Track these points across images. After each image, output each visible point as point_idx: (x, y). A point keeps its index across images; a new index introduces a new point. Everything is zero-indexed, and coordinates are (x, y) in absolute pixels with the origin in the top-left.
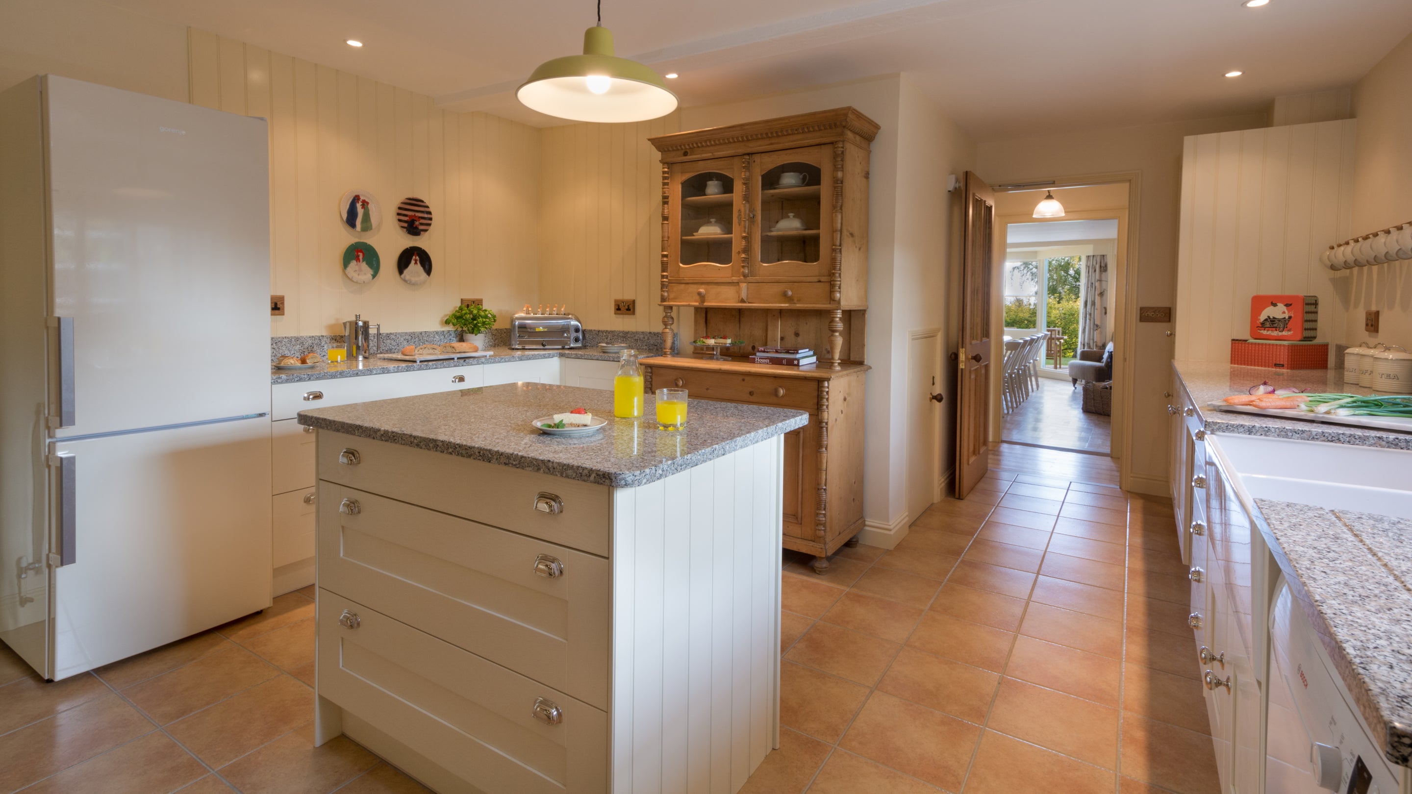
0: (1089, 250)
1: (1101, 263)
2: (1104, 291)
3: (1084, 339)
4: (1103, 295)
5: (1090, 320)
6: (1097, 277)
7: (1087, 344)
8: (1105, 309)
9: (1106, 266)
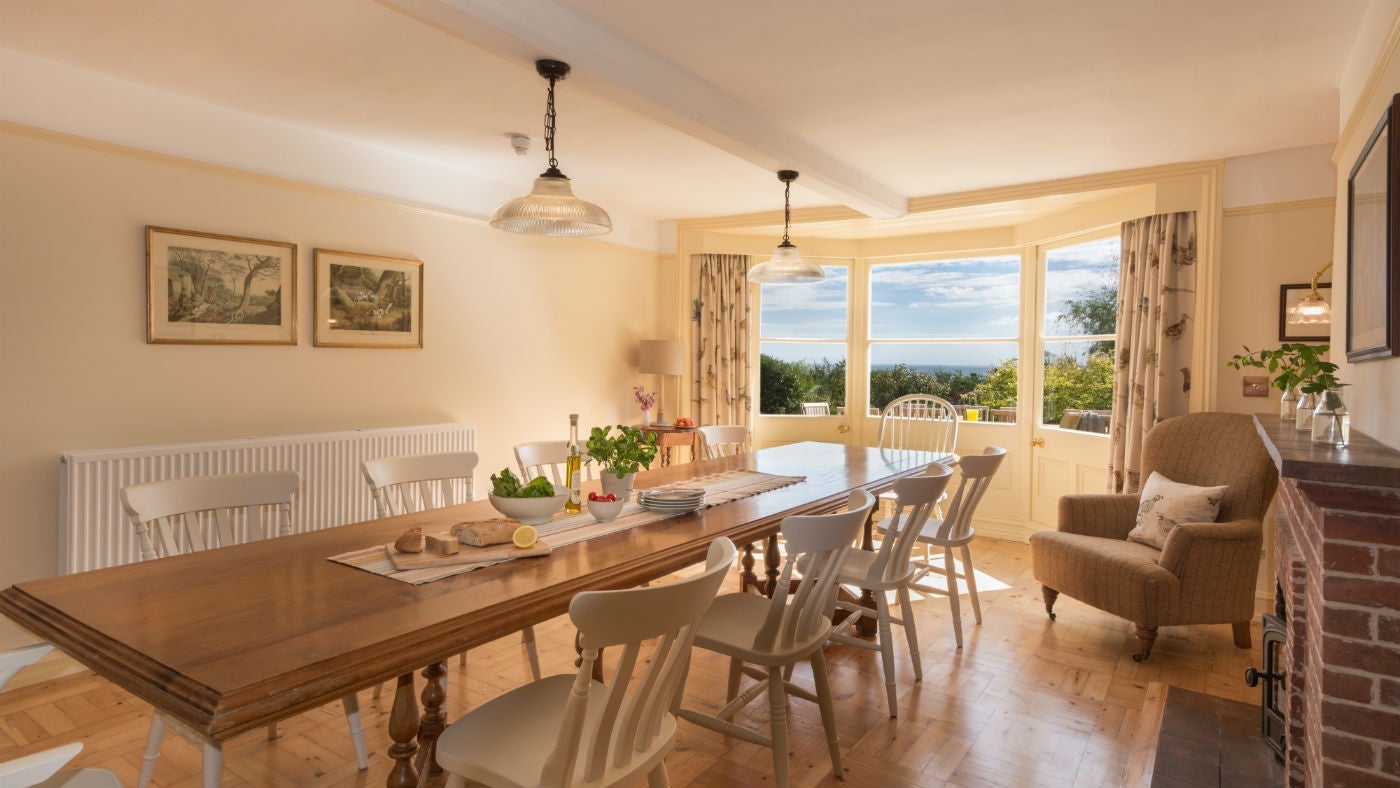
0: (1144, 202)
1: (1175, 237)
2: (1183, 321)
3: (1122, 457)
4: (1180, 332)
5: (1140, 405)
6: (1163, 281)
7: (1130, 473)
8: (1186, 373)
9: (1192, 245)
